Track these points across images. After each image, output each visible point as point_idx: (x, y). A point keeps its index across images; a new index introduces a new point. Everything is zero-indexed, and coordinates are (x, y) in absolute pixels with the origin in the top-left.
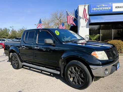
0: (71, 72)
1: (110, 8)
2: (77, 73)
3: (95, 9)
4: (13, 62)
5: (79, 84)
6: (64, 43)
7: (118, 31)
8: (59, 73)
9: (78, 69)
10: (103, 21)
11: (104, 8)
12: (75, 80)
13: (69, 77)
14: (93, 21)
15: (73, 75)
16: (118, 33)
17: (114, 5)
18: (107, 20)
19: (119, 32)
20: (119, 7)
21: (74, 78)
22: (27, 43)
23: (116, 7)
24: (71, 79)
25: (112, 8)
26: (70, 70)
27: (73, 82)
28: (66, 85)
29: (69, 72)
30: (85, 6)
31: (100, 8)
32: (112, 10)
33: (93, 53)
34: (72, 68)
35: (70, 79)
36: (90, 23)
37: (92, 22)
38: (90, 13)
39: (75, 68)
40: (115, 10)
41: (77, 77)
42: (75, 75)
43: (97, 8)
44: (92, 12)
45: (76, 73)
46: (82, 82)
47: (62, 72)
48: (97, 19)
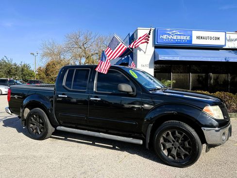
0: (166, 140)
1: (188, 38)
2: (178, 141)
3: (165, 37)
4: (31, 125)
5: (181, 158)
6: (150, 92)
7: (198, 76)
8: (141, 142)
10: (178, 59)
11: (179, 37)
12: (172, 152)
13: (162, 148)
14: (162, 58)
15: (168, 145)
16: (198, 80)
17: (195, 34)
18: (184, 57)
19: (201, 78)
20: (202, 38)
21: (169, 151)
22: (72, 89)
23: (198, 38)
24: (165, 152)
25: (191, 37)
26: (164, 135)
27: (170, 157)
28: (154, 162)
29: (162, 140)
30: (151, 30)
31: (172, 36)
32: (191, 41)
33: (205, 108)
34: (168, 133)
35: (164, 151)
36: (156, 60)
37: (160, 59)
38: (156, 43)
39: (173, 134)
40: (195, 42)
41: (175, 148)
42: (173, 145)
43: (168, 36)
44: (160, 42)
45: (174, 142)
46: (185, 155)
47: (148, 141)
48: (167, 54)
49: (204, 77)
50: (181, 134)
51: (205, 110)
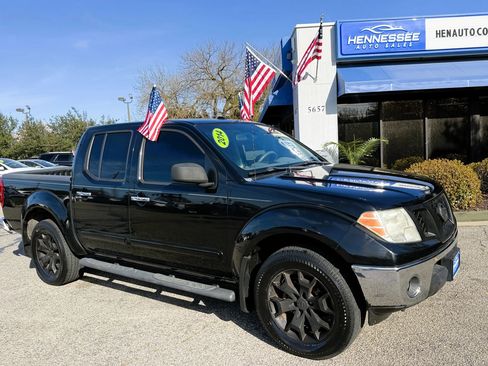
0: (281, 293)
1: (416, 37)
2: (305, 296)
3: (358, 40)
4: (42, 255)
5: (313, 336)
6: (249, 180)
8: (231, 296)
9: (308, 281)
10: (390, 87)
11: (392, 38)
12: (294, 322)
13: (274, 312)
14: (351, 88)
15: (287, 305)
17: (432, 25)
18: (405, 81)
19: (452, 129)
20: (449, 33)
21: (290, 315)
22: (99, 179)
23: (440, 34)
24: (281, 321)
25: (423, 34)
26: (277, 283)
27: (290, 331)
28: (262, 342)
29: (272, 294)
30: (321, 27)
31: (377, 35)
32: (422, 43)
33: (362, 217)
34: (283, 277)
35: (278, 319)
36: (341, 93)
37: (348, 91)
38: (340, 56)
39: (294, 278)
40: (433, 44)
41: (302, 312)
42: (296, 304)
43: (366, 37)
44: (348, 53)
45: (298, 297)
46: (322, 330)
47: (244, 294)
48: (366, 78)
49: (460, 125)
50: (311, 279)
51: (363, 221)
